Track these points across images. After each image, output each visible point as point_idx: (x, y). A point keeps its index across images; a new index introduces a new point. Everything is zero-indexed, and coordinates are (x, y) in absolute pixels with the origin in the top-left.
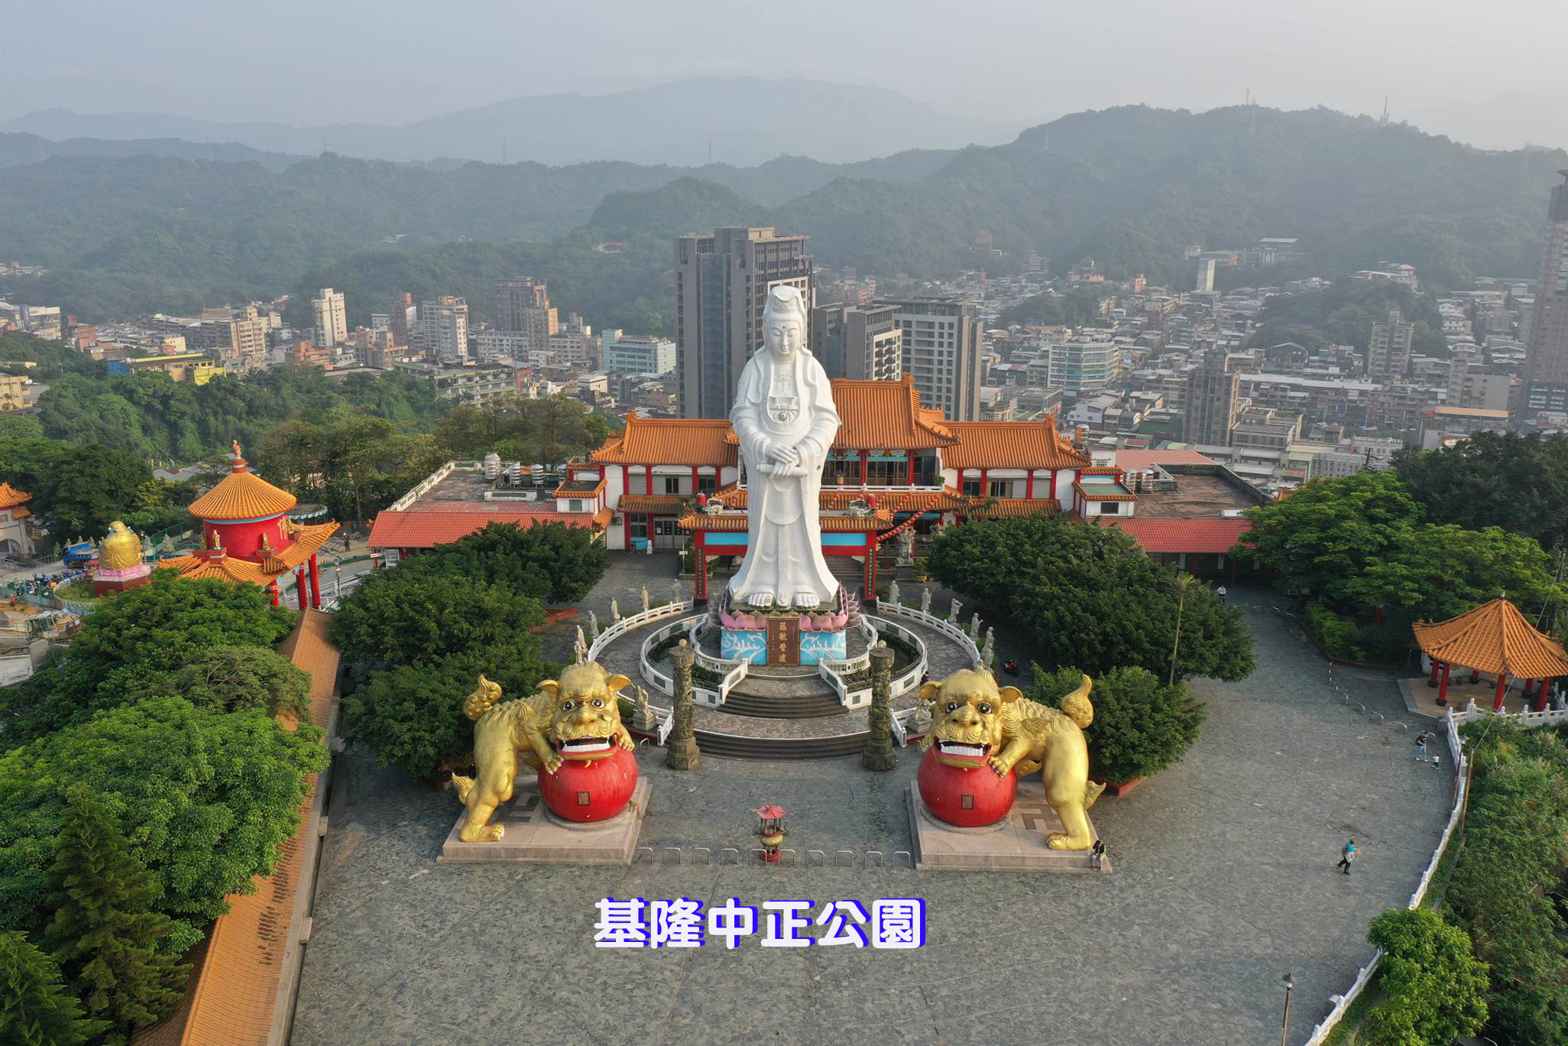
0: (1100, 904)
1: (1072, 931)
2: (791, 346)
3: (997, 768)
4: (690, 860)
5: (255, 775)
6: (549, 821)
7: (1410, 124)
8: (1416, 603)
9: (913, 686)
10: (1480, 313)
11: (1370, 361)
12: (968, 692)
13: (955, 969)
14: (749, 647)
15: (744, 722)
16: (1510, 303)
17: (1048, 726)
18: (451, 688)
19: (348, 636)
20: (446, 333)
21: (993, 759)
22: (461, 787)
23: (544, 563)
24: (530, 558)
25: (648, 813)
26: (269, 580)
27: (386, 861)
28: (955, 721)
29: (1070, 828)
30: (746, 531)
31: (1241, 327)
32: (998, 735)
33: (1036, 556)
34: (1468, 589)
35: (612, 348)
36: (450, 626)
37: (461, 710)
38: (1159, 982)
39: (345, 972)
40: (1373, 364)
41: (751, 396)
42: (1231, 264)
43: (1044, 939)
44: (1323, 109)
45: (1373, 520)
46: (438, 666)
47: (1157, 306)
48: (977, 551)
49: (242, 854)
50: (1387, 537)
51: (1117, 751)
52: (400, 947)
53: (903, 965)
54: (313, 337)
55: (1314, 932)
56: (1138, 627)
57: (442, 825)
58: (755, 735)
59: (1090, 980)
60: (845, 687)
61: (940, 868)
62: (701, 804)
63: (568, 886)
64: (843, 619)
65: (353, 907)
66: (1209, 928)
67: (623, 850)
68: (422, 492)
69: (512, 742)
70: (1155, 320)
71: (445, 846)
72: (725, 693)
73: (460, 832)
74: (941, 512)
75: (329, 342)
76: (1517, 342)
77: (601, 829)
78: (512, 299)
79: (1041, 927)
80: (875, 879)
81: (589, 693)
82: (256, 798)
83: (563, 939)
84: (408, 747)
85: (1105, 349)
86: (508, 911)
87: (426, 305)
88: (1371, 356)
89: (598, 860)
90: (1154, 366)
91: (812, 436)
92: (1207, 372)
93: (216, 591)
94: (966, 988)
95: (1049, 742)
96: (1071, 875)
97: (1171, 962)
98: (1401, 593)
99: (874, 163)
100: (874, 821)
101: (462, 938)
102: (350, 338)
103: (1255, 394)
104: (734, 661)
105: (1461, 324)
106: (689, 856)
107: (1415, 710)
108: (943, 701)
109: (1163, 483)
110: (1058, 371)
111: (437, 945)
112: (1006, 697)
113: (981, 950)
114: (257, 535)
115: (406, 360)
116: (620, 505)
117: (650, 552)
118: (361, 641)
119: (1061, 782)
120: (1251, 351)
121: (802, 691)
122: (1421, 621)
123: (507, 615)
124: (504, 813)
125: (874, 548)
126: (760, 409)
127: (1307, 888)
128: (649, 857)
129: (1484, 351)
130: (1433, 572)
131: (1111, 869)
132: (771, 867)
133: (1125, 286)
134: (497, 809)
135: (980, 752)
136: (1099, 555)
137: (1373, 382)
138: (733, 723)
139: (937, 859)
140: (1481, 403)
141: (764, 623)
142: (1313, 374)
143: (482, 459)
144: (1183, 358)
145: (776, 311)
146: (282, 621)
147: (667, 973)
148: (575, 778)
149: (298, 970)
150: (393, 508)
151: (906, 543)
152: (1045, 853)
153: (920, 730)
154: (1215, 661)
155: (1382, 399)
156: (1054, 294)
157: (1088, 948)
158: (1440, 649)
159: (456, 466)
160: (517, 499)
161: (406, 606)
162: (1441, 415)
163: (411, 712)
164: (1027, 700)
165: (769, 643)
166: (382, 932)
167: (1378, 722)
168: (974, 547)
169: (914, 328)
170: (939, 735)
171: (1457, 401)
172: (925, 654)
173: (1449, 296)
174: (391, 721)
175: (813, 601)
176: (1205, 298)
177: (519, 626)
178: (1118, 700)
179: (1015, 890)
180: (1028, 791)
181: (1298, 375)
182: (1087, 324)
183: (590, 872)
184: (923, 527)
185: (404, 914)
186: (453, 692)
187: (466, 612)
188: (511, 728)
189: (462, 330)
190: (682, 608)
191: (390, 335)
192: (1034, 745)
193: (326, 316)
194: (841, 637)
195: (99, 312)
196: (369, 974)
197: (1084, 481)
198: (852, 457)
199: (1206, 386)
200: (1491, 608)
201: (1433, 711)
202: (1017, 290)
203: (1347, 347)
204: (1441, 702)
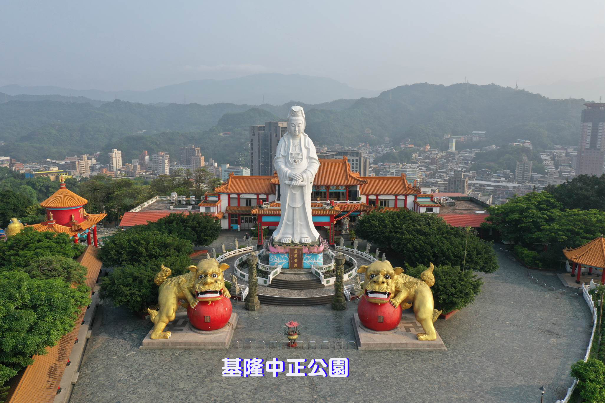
0: (443, 363)
1: (432, 375)
2: (299, 131)
3: (393, 304)
4: (256, 347)
5: (50, 300)
6: (192, 330)
7: (526, 90)
8: (564, 240)
9: (352, 277)
10: (556, 158)
11: (516, 175)
12: (380, 269)
13: (379, 392)
14: (281, 261)
15: (279, 291)
16: (567, 154)
17: (415, 285)
18: (149, 272)
19: (106, 255)
20: (161, 166)
21: (391, 300)
22: (151, 314)
23: (193, 228)
24: (187, 226)
25: (237, 328)
26: (74, 234)
27: (116, 348)
28: (375, 282)
29: (427, 330)
30: (279, 215)
31: (466, 164)
32: (394, 289)
33: (402, 225)
34: (585, 235)
35: (225, 171)
36: (151, 251)
37: (154, 281)
38: (475, 396)
39: (92, 396)
40: (517, 177)
41: (282, 153)
42: (461, 141)
43: (419, 379)
44: (493, 85)
45: (541, 209)
46: (144, 265)
47: (434, 156)
48: (377, 223)
49: (40, 334)
50: (548, 216)
51: (446, 297)
52: (119, 385)
53: (355, 391)
54: (109, 168)
55: (542, 374)
56: (448, 249)
57: (143, 334)
58: (284, 296)
59: (443, 396)
60: (323, 276)
61: (369, 349)
62: (261, 324)
63: (199, 358)
64: (322, 248)
65: (99, 368)
66: (494, 373)
67: (225, 342)
68: (144, 207)
69: (175, 294)
70: (434, 161)
71: (144, 341)
72: (271, 279)
73: (150, 335)
74: (360, 212)
75: (115, 169)
76: (571, 169)
77: (215, 333)
78: (187, 153)
79: (417, 373)
80: (340, 354)
81: (210, 271)
82: (51, 311)
83: (196, 381)
84: (128, 297)
85: (415, 171)
86: (171, 369)
87: (153, 155)
88: (517, 174)
89: (214, 347)
90: (434, 178)
91: (308, 169)
92: (455, 178)
93: (49, 236)
94: (385, 400)
95: (416, 292)
96: (429, 351)
97: (479, 388)
98: (557, 236)
99: (326, 104)
100: (338, 330)
101: (149, 381)
102: (123, 168)
103: (474, 188)
104: (275, 266)
105: (550, 162)
106: (255, 345)
107: (567, 285)
108: (369, 274)
109: (449, 202)
111: (137, 384)
112: (397, 273)
113: (391, 383)
114: (70, 215)
115: (144, 174)
116: (226, 210)
117: (239, 230)
118: (112, 258)
119: (422, 310)
120: (471, 172)
121: (304, 278)
122: (567, 248)
123: (177, 246)
124: (172, 326)
125: (334, 223)
126: (286, 158)
127: (535, 356)
128: (237, 346)
129: (559, 173)
130: (571, 227)
131: (446, 349)
132: (292, 350)
133: (422, 149)
134: (167, 326)
135: (386, 296)
136: (429, 224)
137: (518, 184)
138: (275, 292)
139: (368, 345)
141: (288, 250)
142: (495, 181)
143: (170, 195)
144: (445, 175)
145: (293, 116)
146: (78, 250)
147: (245, 395)
148: (204, 310)
149: (69, 397)
150: (131, 211)
151: (346, 224)
152: (417, 342)
153: (356, 293)
154: (482, 264)
156: (395, 151)
157: (440, 382)
158: (577, 259)
159: (159, 198)
160: (184, 209)
161: (132, 243)
163: (131, 282)
164: (405, 275)
165: (290, 259)
166: (111, 379)
167: (552, 290)
168: (375, 222)
170: (367, 289)
172: (357, 265)
173: (544, 152)
174: (121, 286)
175: (309, 241)
176: (452, 153)
177: (182, 251)
178: (444, 276)
179: (404, 358)
180: (405, 317)
181: (489, 181)
182: (408, 162)
183: (210, 352)
184: (352, 219)
185: (122, 371)
186: (150, 274)
187: (158, 245)
188: (175, 288)
189: (167, 165)
190: (252, 248)
191: (138, 166)
192: (409, 294)
193: (114, 160)
194: (321, 256)
195: (25, 159)
196: (103, 397)
197: (418, 200)
198: (323, 190)
199: (455, 184)
200: (597, 241)
201: (575, 286)
202: (381, 150)
203: (507, 171)
204: (578, 282)
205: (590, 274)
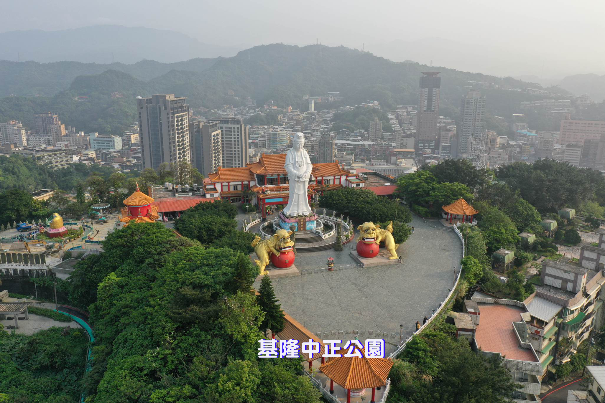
2: (300, 147)
3: (376, 243)
4: (313, 273)
7: (370, 52)
8: (442, 201)
10: (400, 117)
12: (369, 226)
16: (408, 113)
17: (385, 233)
20: (16, 137)
21: (375, 241)
22: (257, 262)
28: (368, 233)
29: (393, 255)
31: (327, 124)
32: (376, 236)
34: (453, 197)
35: (94, 140)
38: (424, 279)
40: (371, 135)
41: (291, 161)
42: (319, 101)
44: (342, 47)
47: (297, 117)
50: (432, 187)
51: (398, 237)
60: (323, 233)
64: (316, 217)
66: (428, 269)
67: (295, 273)
69: (266, 250)
70: (298, 122)
76: (412, 126)
77: (290, 269)
78: (42, 121)
81: (286, 236)
85: (285, 134)
88: (370, 133)
89: (293, 275)
91: (307, 171)
95: (386, 236)
96: (395, 264)
97: (424, 275)
98: (439, 199)
99: (182, 63)
105: (395, 121)
107: (445, 226)
108: (364, 229)
109: (365, 177)
110: (269, 142)
112: (377, 228)
114: (147, 209)
116: (221, 195)
120: (332, 132)
121: (311, 236)
122: (444, 205)
124: (269, 267)
126: (294, 164)
128: (304, 273)
129: (403, 130)
130: (445, 193)
132: (333, 271)
133: (285, 110)
135: (373, 240)
137: (372, 142)
138: (299, 245)
139: (367, 265)
140: (406, 147)
141: (297, 220)
142: (353, 140)
144: (310, 135)
148: (284, 257)
152: (389, 261)
153: (344, 241)
155: (376, 147)
156: (262, 114)
158: (449, 211)
159: (154, 187)
162: (395, 152)
164: (380, 228)
165: (298, 225)
167: (439, 229)
169: (224, 129)
170: (364, 237)
171: (399, 147)
173: (390, 112)
175: (307, 213)
176: (312, 114)
179: (386, 268)
181: (348, 140)
182: (276, 125)
183: (293, 278)
188: (265, 247)
189: (24, 135)
192: (383, 238)
194: (316, 222)
197: (349, 178)
199: (324, 146)
200: (459, 201)
201: (450, 226)
202: (245, 112)
203: (362, 130)
204: (450, 224)
205: (455, 218)
